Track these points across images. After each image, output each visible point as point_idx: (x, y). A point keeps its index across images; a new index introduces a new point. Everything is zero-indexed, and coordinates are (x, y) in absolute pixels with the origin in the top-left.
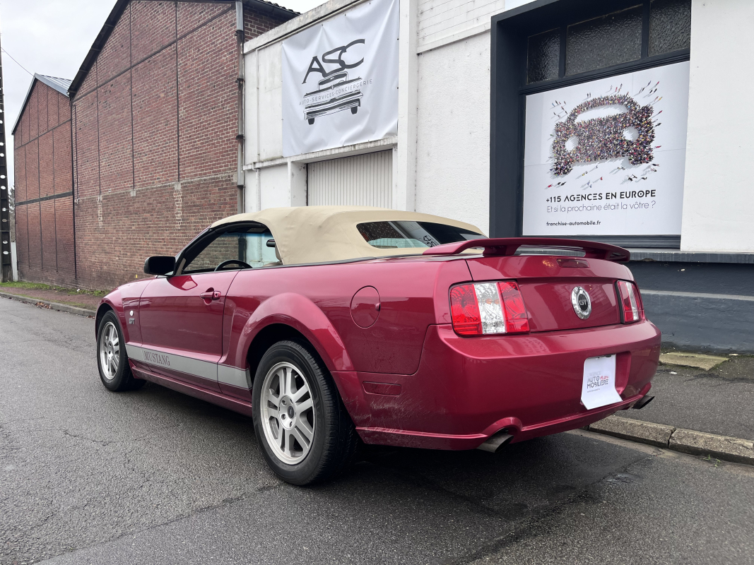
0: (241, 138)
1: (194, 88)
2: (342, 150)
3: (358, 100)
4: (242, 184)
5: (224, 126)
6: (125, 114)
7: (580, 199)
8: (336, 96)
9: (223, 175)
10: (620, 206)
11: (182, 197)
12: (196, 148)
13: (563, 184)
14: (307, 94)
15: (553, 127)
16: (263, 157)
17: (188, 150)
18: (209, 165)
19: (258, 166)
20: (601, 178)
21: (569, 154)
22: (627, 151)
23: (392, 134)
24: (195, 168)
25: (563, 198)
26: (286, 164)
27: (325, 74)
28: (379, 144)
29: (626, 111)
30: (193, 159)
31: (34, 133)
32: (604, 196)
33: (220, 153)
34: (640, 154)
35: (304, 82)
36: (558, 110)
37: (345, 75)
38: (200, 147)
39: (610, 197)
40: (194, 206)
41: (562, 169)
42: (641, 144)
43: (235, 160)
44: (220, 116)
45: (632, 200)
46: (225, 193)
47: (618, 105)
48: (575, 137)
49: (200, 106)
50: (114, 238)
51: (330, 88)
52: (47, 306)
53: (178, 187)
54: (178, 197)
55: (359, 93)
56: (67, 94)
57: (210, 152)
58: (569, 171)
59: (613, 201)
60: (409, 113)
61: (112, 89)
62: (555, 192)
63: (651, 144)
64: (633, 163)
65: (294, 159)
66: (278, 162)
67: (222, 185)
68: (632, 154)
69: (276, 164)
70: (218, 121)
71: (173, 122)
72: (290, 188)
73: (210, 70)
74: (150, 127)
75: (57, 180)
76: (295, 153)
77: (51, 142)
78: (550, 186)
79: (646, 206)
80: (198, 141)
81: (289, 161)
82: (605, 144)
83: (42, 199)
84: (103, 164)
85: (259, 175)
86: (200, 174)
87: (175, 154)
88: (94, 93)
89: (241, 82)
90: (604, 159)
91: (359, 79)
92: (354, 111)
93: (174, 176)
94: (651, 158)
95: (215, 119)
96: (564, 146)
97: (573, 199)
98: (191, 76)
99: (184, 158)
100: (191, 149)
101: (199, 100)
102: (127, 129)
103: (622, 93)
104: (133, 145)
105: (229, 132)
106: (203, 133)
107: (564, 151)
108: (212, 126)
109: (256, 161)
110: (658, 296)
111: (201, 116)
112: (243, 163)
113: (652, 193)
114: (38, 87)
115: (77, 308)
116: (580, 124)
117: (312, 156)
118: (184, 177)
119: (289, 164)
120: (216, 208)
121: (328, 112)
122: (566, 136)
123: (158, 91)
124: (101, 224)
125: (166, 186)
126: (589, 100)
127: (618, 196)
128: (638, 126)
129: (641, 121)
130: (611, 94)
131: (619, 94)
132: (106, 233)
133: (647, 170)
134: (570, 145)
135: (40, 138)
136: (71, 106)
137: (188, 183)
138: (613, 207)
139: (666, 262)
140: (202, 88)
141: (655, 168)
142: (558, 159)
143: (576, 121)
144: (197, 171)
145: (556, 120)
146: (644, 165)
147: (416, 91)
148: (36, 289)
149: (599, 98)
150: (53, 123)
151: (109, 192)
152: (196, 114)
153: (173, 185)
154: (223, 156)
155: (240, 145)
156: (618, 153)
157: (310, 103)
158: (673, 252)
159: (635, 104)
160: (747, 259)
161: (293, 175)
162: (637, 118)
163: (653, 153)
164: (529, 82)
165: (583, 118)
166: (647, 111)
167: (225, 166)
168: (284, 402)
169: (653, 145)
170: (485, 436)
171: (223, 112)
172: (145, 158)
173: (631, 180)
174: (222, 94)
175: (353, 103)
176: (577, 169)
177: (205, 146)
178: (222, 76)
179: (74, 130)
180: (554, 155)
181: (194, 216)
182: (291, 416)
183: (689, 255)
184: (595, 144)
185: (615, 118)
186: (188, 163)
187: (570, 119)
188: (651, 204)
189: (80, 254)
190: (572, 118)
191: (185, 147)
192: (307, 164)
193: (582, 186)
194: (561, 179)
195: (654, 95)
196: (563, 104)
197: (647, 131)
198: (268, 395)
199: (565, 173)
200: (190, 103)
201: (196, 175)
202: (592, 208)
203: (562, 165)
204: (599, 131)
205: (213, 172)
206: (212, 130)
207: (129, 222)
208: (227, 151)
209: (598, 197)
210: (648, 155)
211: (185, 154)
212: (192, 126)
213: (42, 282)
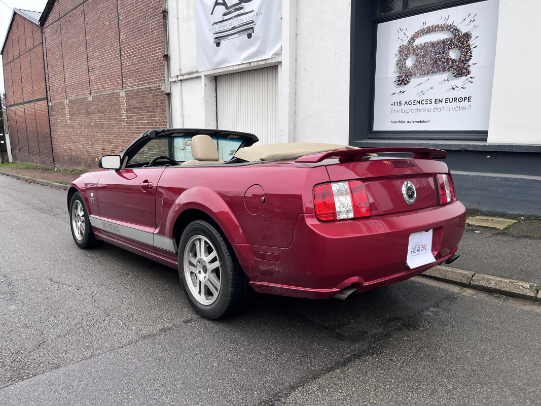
0: (167, 57)
1: (130, 18)
2: (241, 67)
3: (252, 28)
4: (169, 92)
5: (153, 48)
6: (81, 38)
7: (416, 103)
8: (236, 25)
9: (155, 85)
10: (445, 109)
11: (126, 101)
12: (134, 64)
13: (403, 92)
14: (215, 23)
15: (397, 48)
16: (183, 72)
17: (128, 66)
18: (145, 78)
19: (180, 78)
20: (432, 88)
21: (408, 69)
22: (452, 67)
23: (278, 54)
24: (135, 80)
25: (403, 103)
26: (200, 77)
27: (227, 8)
28: (268, 62)
29: (452, 36)
30: (132, 73)
31: (16, 53)
32: (433, 101)
33: (152, 68)
34: (461, 69)
35: (212, 14)
36: (401, 35)
37: (242, 8)
38: (137, 64)
39: (438, 102)
40: (135, 108)
41: (403, 81)
42: (462, 62)
43: (163, 74)
44: (151, 40)
45: (454, 105)
46: (157, 98)
47: (446, 31)
48: (413, 56)
49: (135, 32)
50: (79, 132)
51: (231, 18)
52: (34, 182)
53: (123, 94)
54: (123, 101)
55: (253, 22)
56: (38, 24)
57: (145, 67)
58: (408, 82)
59: (440, 105)
60: (290, 38)
61: (70, 19)
62: (398, 98)
64: (456, 76)
65: (206, 73)
66: (194, 75)
67: (155, 93)
68: (455, 69)
69: (193, 77)
70: (149, 44)
71: (116, 44)
72: (204, 95)
73: (142, 4)
74: (100, 48)
75: (35, 88)
76: (207, 69)
77: (29, 60)
78: (394, 94)
79: (464, 108)
80: (136, 59)
81: (202, 75)
82: (435, 62)
83: (25, 103)
84: (67, 76)
85: (181, 85)
86: (138, 84)
87: (119, 69)
88: (58, 23)
89: (165, 13)
90: (435, 73)
91: (252, 11)
92: (249, 36)
93: (119, 85)
94: (469, 73)
95: (147, 42)
96: (405, 63)
97: (410, 103)
98: (127, 9)
99: (126, 72)
100: (130, 65)
101: (134, 27)
102: (83, 49)
103: (449, 22)
104: (88, 62)
105: (158, 53)
106: (139, 53)
107: (405, 67)
108: (145, 48)
109: (178, 74)
110: (470, 175)
111: (137, 40)
112: (169, 76)
113: (469, 99)
114: (17, 18)
115: (56, 184)
116: (417, 46)
117: (219, 71)
118: (126, 87)
119: (203, 77)
120: (151, 110)
121: (230, 37)
122: (407, 56)
123: (104, 20)
124: (68, 121)
125: (113, 93)
126: (425, 27)
127: (444, 101)
128: (460, 48)
129: (463, 44)
130: (441, 23)
131: (447, 22)
132: (73, 127)
133: (466, 82)
134: (410, 63)
135: (21, 57)
136: (42, 32)
137: (130, 91)
138: (439, 110)
139: (476, 151)
140: (136, 18)
141: (472, 80)
142: (400, 73)
143: (415, 44)
144: (136, 82)
145: (400, 43)
146: (464, 78)
147: (296, 21)
148: (26, 168)
149: (432, 26)
150: (30, 46)
151: (73, 97)
152: (133, 38)
153: (119, 92)
154: (154, 71)
155: (166, 63)
156: (445, 68)
157: (217, 30)
158: (482, 143)
159: (458, 31)
160: (535, 149)
161: (205, 85)
162: (460, 42)
163: (471, 69)
164: (380, 13)
165: (420, 41)
166: (467, 36)
167: (156, 78)
168: (200, 262)
169: (470, 62)
170: (337, 290)
171: (153, 37)
172: (97, 72)
173: (454, 89)
174: (151, 23)
175: (248, 31)
176: (414, 81)
177: (140, 63)
178: (151, 8)
179: (45, 51)
180: (397, 70)
181: (135, 116)
182: (205, 272)
183: (493, 146)
184: (428, 62)
185: (443, 42)
186: (129, 76)
187: (410, 42)
188: (467, 107)
189: (55, 143)
190: (412, 41)
191: (126, 64)
192: (216, 77)
193: (418, 94)
194: (402, 88)
195: (473, 24)
196: (405, 31)
197: (467, 52)
198: (189, 257)
199: (405, 84)
200: (128, 30)
201: (135, 85)
202: (424, 110)
203: (403, 78)
204: (431, 51)
205: (148, 83)
206: (146, 50)
207: (88, 120)
208: (157, 67)
209: (429, 102)
210: (467, 70)
211: (126, 69)
212: (131, 47)
213: (29, 163)
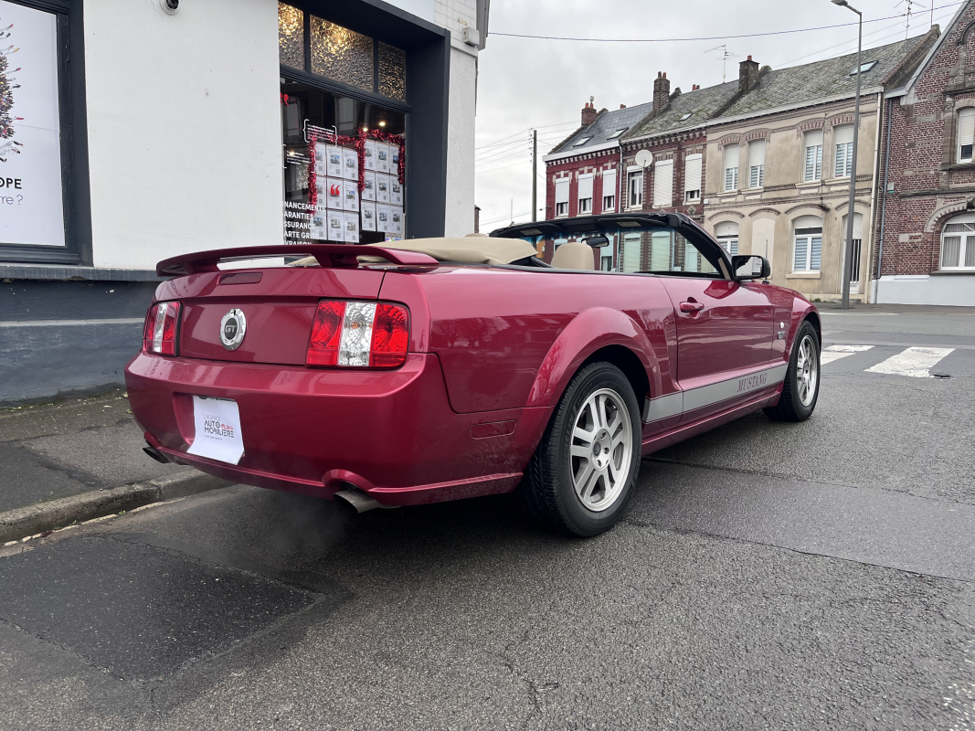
63: (9, 111)
79: (9, 200)
94: (10, 133)
110: (92, 326)
113: (16, 184)
133: (7, 148)
139: (90, 281)
141: (18, 147)
146: (2, 140)
163: (14, 125)
169: (11, 113)
188: (16, 200)
195: (7, 41)
197: (2, 92)
210: (5, 126)
